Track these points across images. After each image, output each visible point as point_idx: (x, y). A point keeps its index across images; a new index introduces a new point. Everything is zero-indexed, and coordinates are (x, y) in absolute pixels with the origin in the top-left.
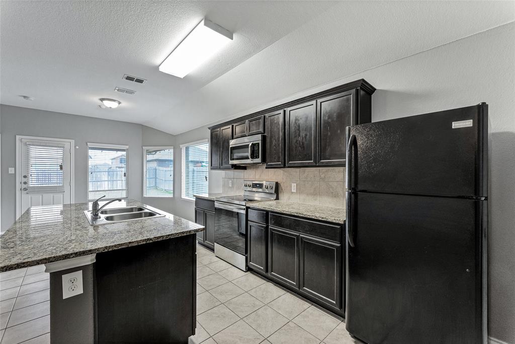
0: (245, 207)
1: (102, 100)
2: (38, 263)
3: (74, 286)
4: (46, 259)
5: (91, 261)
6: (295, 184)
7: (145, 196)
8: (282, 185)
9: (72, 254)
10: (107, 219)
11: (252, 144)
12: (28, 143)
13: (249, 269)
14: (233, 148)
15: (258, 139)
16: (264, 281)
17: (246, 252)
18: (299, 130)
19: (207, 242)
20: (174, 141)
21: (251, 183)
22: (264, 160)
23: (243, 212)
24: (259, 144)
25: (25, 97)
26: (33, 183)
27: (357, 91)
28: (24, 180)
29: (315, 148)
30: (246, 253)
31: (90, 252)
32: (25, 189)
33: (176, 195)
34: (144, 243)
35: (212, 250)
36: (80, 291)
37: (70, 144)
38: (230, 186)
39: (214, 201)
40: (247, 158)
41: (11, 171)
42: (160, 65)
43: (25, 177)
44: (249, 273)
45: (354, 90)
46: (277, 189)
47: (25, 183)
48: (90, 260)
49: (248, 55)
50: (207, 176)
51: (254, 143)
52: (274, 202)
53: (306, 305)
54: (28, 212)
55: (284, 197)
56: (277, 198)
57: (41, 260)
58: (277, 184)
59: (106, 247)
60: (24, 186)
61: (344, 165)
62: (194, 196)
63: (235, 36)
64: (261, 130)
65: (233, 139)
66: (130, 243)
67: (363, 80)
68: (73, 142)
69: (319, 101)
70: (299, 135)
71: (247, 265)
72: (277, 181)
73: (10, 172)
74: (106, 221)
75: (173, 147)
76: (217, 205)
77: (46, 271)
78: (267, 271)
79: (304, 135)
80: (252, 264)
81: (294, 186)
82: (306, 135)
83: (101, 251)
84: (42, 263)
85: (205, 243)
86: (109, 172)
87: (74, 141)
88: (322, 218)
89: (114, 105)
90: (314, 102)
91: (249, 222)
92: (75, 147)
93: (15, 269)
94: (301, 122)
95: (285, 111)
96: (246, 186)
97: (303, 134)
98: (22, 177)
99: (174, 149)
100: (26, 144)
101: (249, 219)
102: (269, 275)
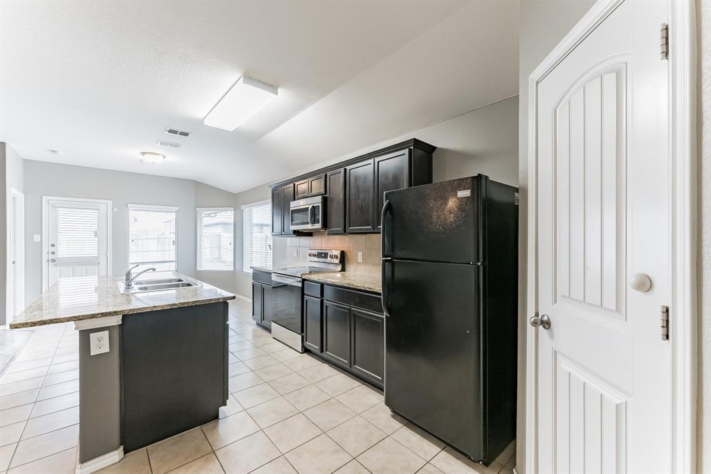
0: (301, 279)
1: (143, 154)
2: (69, 320)
3: (101, 344)
4: (75, 317)
5: (118, 322)
6: (361, 253)
7: (198, 269)
8: (348, 254)
9: (98, 314)
10: (141, 289)
11: (313, 207)
12: (56, 205)
13: (306, 350)
14: (294, 212)
15: (318, 201)
16: (319, 362)
17: (302, 330)
18: (359, 191)
19: (265, 323)
20: (235, 200)
21: (315, 252)
22: (325, 225)
23: (300, 285)
24: (319, 206)
25: (53, 151)
26: (62, 252)
27: (410, 150)
28: (52, 249)
29: (373, 211)
30: (302, 332)
31: (116, 313)
32: (53, 261)
33: (237, 268)
34: (169, 308)
35: (269, 330)
36: (106, 349)
37: (106, 206)
38: (296, 256)
39: (271, 273)
40: (308, 223)
41: (37, 238)
42: (205, 118)
43: (53, 245)
44: (305, 355)
45: (407, 150)
46: (343, 259)
47: (53, 253)
48: (116, 321)
49: (300, 108)
50: (272, 245)
51: (315, 205)
52: (339, 275)
53: (356, 384)
54: (56, 284)
55: (351, 269)
56: (343, 270)
57: (71, 318)
58: (343, 253)
59: (131, 310)
60: (52, 257)
61: (380, 233)
62: (251, 268)
63: (280, 90)
64: (322, 191)
65: (294, 200)
66: (154, 307)
67: (415, 139)
68: (110, 203)
69: (377, 159)
70: (359, 197)
71: (303, 346)
72: (342, 249)
73: (35, 240)
74: (138, 291)
75: (233, 208)
76: (274, 278)
77: (76, 329)
78: (322, 351)
79: (363, 198)
80: (308, 344)
81: (360, 254)
82: (365, 198)
83: (126, 313)
84: (72, 320)
85: (263, 324)
86: (158, 239)
87: (111, 201)
88: (370, 289)
89: (158, 160)
90: (371, 161)
91: (305, 296)
92: (113, 209)
93: (49, 323)
94: (360, 183)
95: (345, 170)
96: (310, 255)
97: (362, 196)
98: (50, 247)
99: (235, 210)
100: (54, 206)
101: (305, 293)
102: (324, 355)
